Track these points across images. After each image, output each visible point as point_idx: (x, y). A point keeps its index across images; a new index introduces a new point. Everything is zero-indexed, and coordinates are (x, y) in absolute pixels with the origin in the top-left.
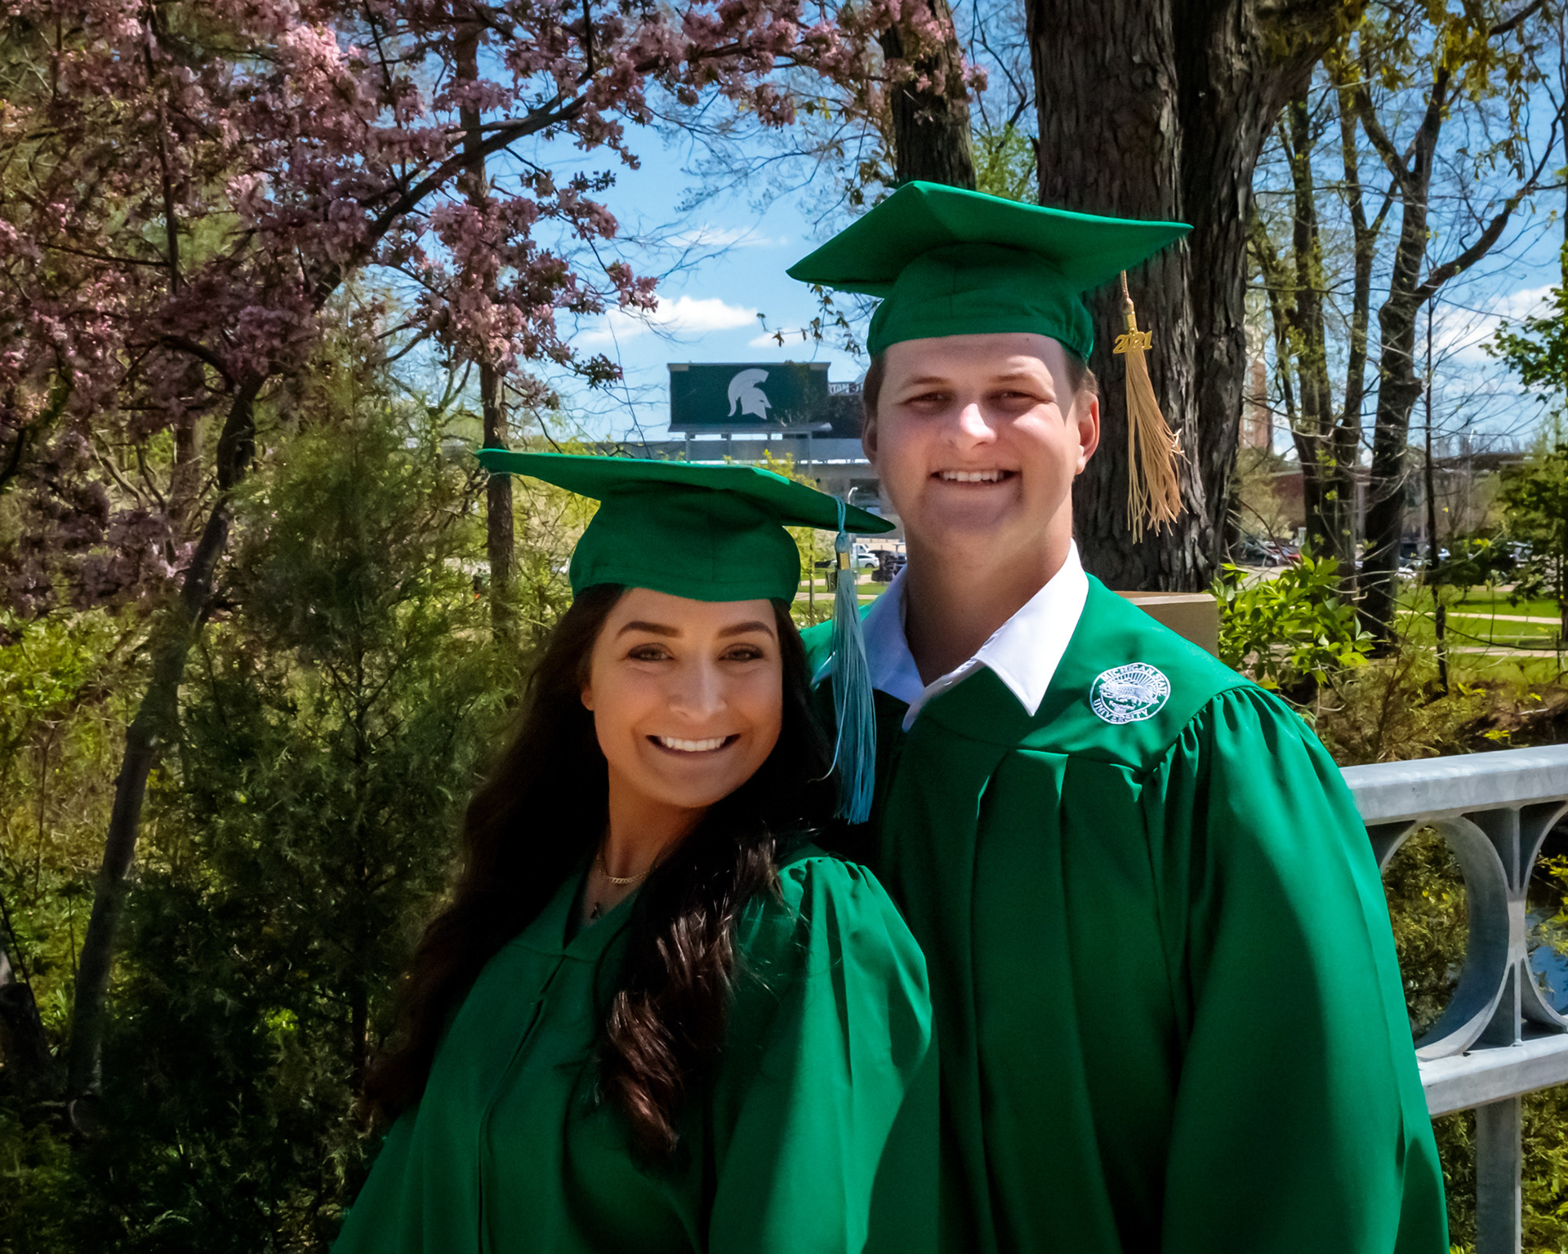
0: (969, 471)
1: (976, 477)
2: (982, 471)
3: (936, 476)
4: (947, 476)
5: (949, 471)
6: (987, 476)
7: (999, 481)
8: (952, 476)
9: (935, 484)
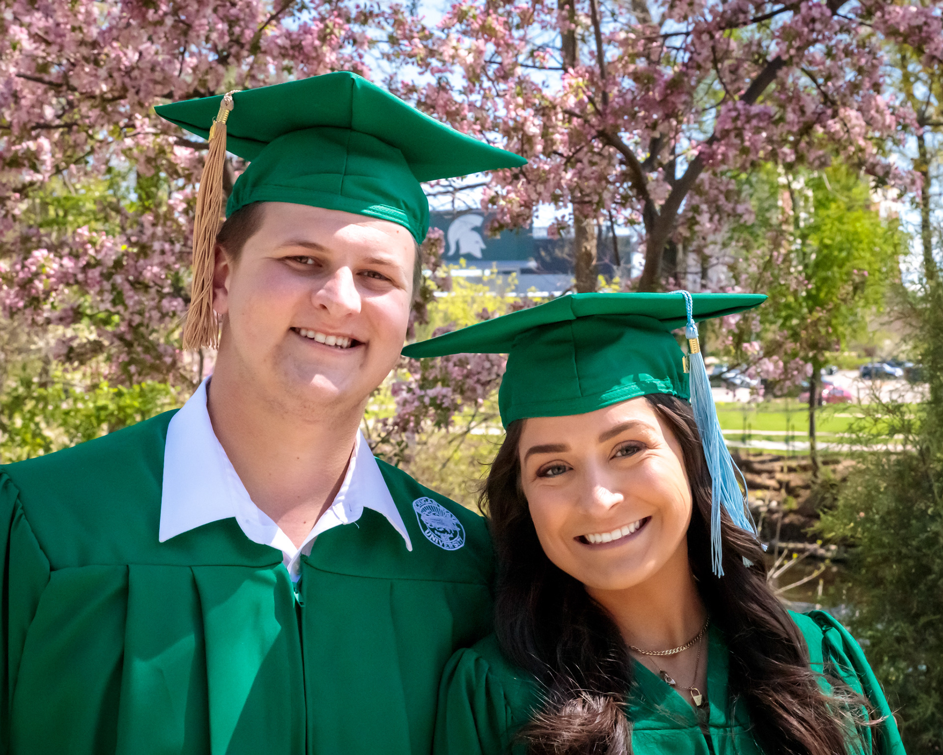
0: (327, 334)
1: (332, 340)
2: (338, 335)
3: (294, 330)
4: (303, 333)
5: (307, 329)
6: (340, 342)
7: (347, 347)
8: (311, 334)
9: (293, 337)
